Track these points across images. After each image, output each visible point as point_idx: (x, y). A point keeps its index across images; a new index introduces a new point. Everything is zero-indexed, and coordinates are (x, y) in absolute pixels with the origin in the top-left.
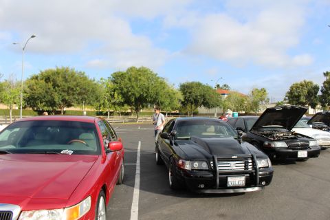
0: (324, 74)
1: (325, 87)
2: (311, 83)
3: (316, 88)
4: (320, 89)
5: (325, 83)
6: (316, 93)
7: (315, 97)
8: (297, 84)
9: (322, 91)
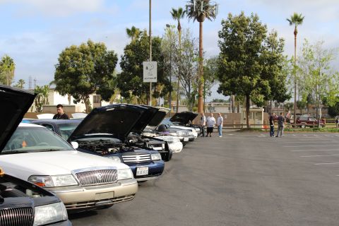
0: (128, 31)
1: (128, 56)
2: (102, 47)
3: (112, 59)
4: (120, 61)
5: (127, 48)
6: (112, 69)
7: (111, 77)
8: (73, 49)
9: (122, 65)
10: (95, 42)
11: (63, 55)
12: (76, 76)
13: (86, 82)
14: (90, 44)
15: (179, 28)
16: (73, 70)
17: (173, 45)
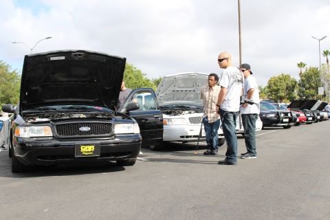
10: (285, 74)
11: (270, 81)
12: (277, 91)
13: (282, 94)
14: (282, 75)
15: (328, 61)
16: (275, 88)
17: (325, 74)
